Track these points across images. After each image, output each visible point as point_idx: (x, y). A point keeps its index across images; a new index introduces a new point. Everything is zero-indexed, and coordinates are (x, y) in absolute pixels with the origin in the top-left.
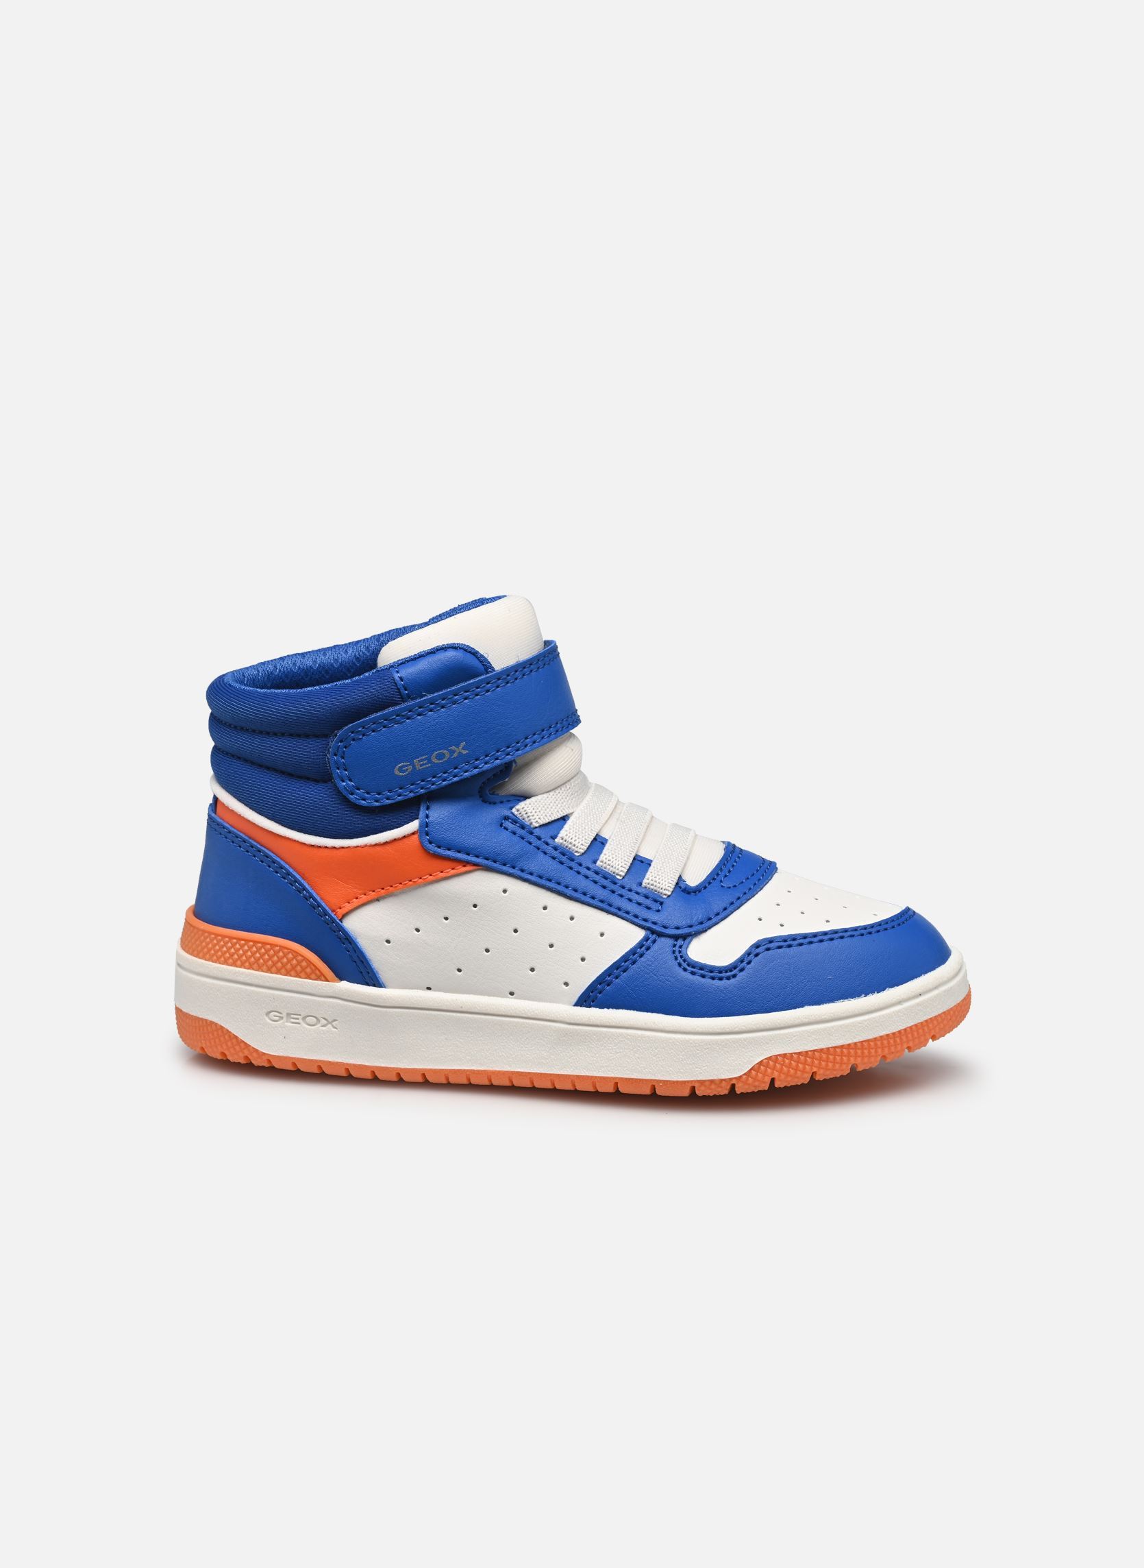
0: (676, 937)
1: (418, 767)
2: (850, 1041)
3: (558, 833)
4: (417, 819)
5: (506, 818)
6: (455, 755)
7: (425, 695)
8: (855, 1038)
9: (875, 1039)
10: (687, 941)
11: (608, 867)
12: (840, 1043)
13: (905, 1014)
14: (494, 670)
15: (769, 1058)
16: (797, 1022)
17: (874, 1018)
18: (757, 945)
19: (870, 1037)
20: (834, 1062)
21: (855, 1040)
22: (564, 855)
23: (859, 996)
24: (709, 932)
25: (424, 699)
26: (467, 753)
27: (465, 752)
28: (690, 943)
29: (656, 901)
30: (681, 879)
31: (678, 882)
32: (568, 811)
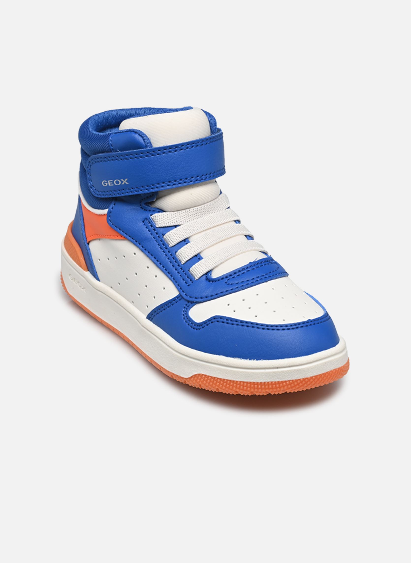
0: (188, 302)
1: (109, 185)
2: (234, 380)
3: (166, 233)
4: (108, 208)
5: (146, 219)
6: (123, 183)
7: (118, 151)
8: (237, 379)
9: (247, 383)
10: (193, 304)
11: (180, 257)
12: (230, 378)
13: (265, 375)
14: (152, 147)
15: (199, 374)
16: (213, 362)
17: (248, 372)
18: (214, 318)
19: (245, 381)
20: (226, 386)
21: (237, 380)
22: (163, 244)
23: (246, 359)
24: (204, 303)
25: (116, 153)
26: (128, 184)
27: (127, 183)
28: (193, 306)
29: (191, 280)
30: (210, 272)
31: (206, 274)
32: (180, 223)
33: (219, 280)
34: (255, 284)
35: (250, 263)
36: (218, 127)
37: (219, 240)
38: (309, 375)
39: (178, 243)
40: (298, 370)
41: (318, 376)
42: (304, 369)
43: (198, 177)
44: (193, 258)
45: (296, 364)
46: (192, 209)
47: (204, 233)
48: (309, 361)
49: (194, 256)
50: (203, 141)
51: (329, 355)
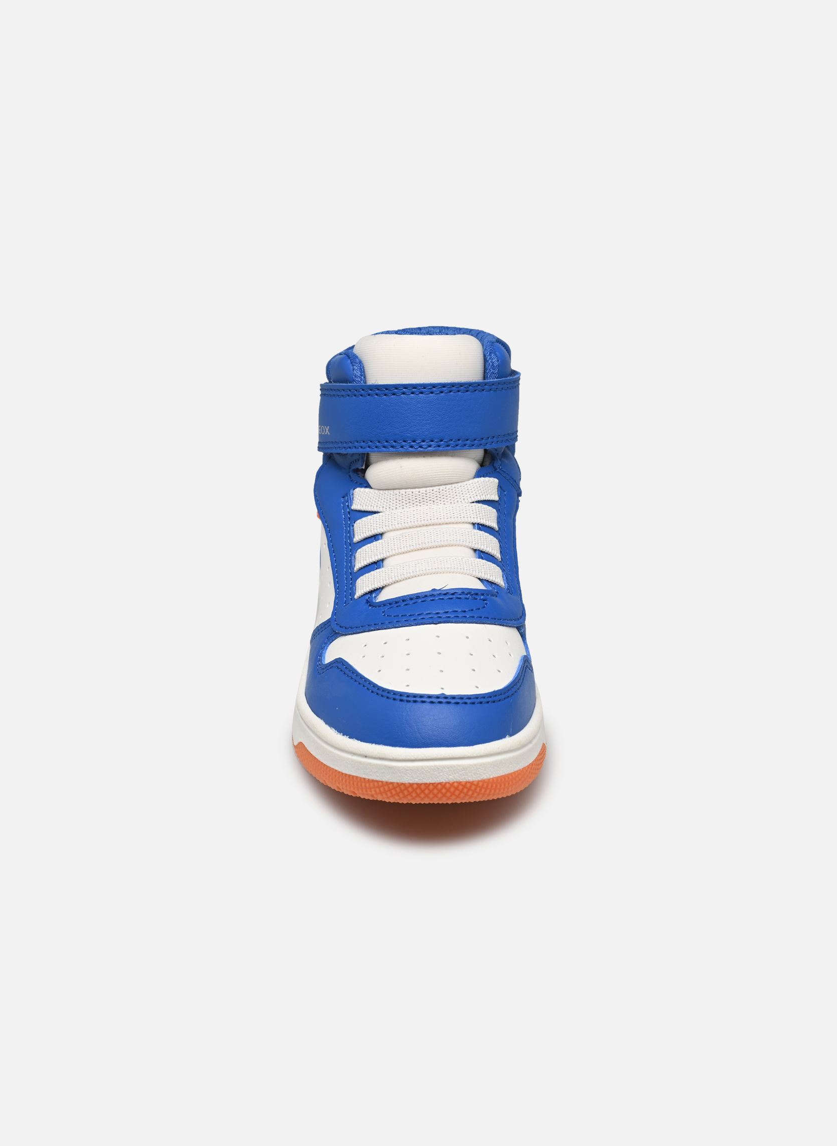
0: (333, 631)
3: (358, 520)
5: (348, 493)
6: (326, 433)
10: (335, 636)
11: (358, 557)
14: (365, 382)
18: (337, 661)
22: (349, 537)
26: (329, 435)
27: (329, 433)
28: (335, 639)
30: (377, 592)
31: (371, 592)
32: (381, 510)
33: (379, 606)
34: (443, 620)
35: (434, 590)
36: (514, 366)
37: (418, 547)
38: (407, 779)
39: (364, 539)
40: (390, 768)
41: (415, 785)
42: (399, 767)
43: (441, 441)
44: (370, 566)
45: (388, 757)
46: (404, 490)
47: (401, 532)
48: (408, 757)
49: (372, 563)
50: (479, 385)
51: (447, 756)
